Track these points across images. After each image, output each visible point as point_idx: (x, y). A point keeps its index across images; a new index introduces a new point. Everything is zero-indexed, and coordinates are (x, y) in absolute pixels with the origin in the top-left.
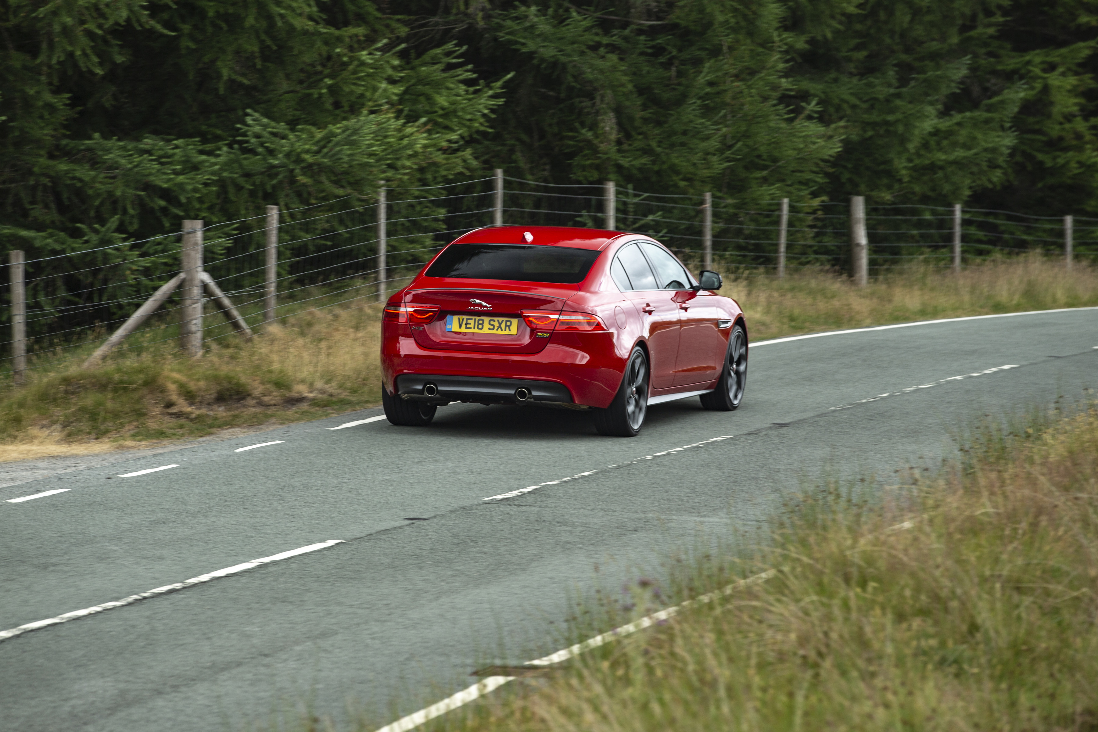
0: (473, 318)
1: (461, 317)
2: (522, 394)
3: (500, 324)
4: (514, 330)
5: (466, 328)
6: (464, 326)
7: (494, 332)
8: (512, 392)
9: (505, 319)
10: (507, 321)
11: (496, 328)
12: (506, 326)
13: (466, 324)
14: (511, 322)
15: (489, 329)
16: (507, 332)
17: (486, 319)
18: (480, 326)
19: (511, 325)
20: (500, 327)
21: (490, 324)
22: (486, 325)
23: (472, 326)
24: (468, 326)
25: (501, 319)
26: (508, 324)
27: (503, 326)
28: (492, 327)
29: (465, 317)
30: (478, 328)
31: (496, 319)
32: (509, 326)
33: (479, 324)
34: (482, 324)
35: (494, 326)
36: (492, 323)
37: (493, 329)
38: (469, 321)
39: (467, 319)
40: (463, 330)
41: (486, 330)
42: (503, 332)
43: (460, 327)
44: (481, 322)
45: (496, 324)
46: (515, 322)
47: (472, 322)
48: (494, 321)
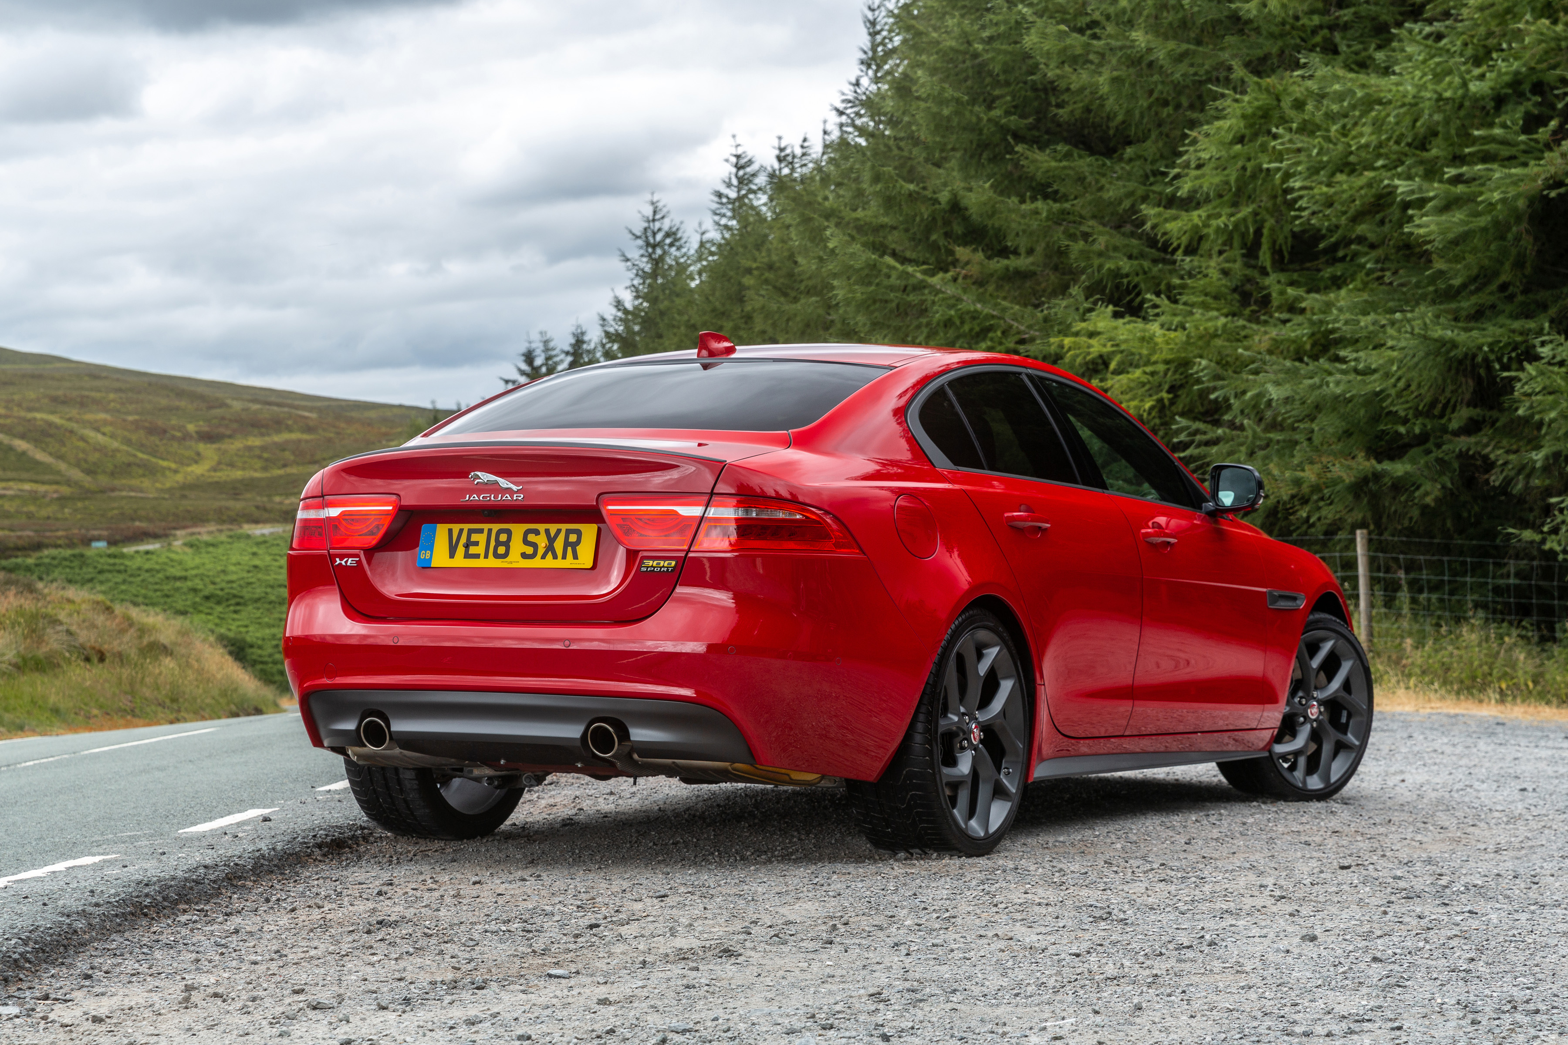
0: (486, 527)
1: (456, 529)
2: (602, 740)
3: (551, 540)
4: (586, 558)
5: (467, 556)
6: (461, 550)
7: (537, 563)
8: (575, 733)
9: (564, 527)
10: (569, 532)
11: (541, 551)
12: (567, 544)
13: (467, 546)
14: (579, 533)
15: (524, 556)
16: (569, 563)
17: (518, 530)
18: (501, 550)
19: (578, 542)
20: (550, 548)
21: (526, 542)
22: (517, 546)
23: (480, 550)
24: (473, 550)
25: (553, 528)
26: (573, 539)
27: (559, 545)
28: (529, 550)
29: (467, 527)
30: (496, 556)
31: (541, 527)
32: (574, 545)
33: (498, 543)
34: (507, 544)
35: (535, 546)
36: (531, 538)
37: (533, 557)
38: (475, 537)
39: (471, 532)
40: (459, 561)
41: (515, 560)
42: (560, 564)
43: (452, 555)
44: (503, 537)
45: (542, 541)
46: (589, 534)
47: (481, 538)
48: (537, 532)
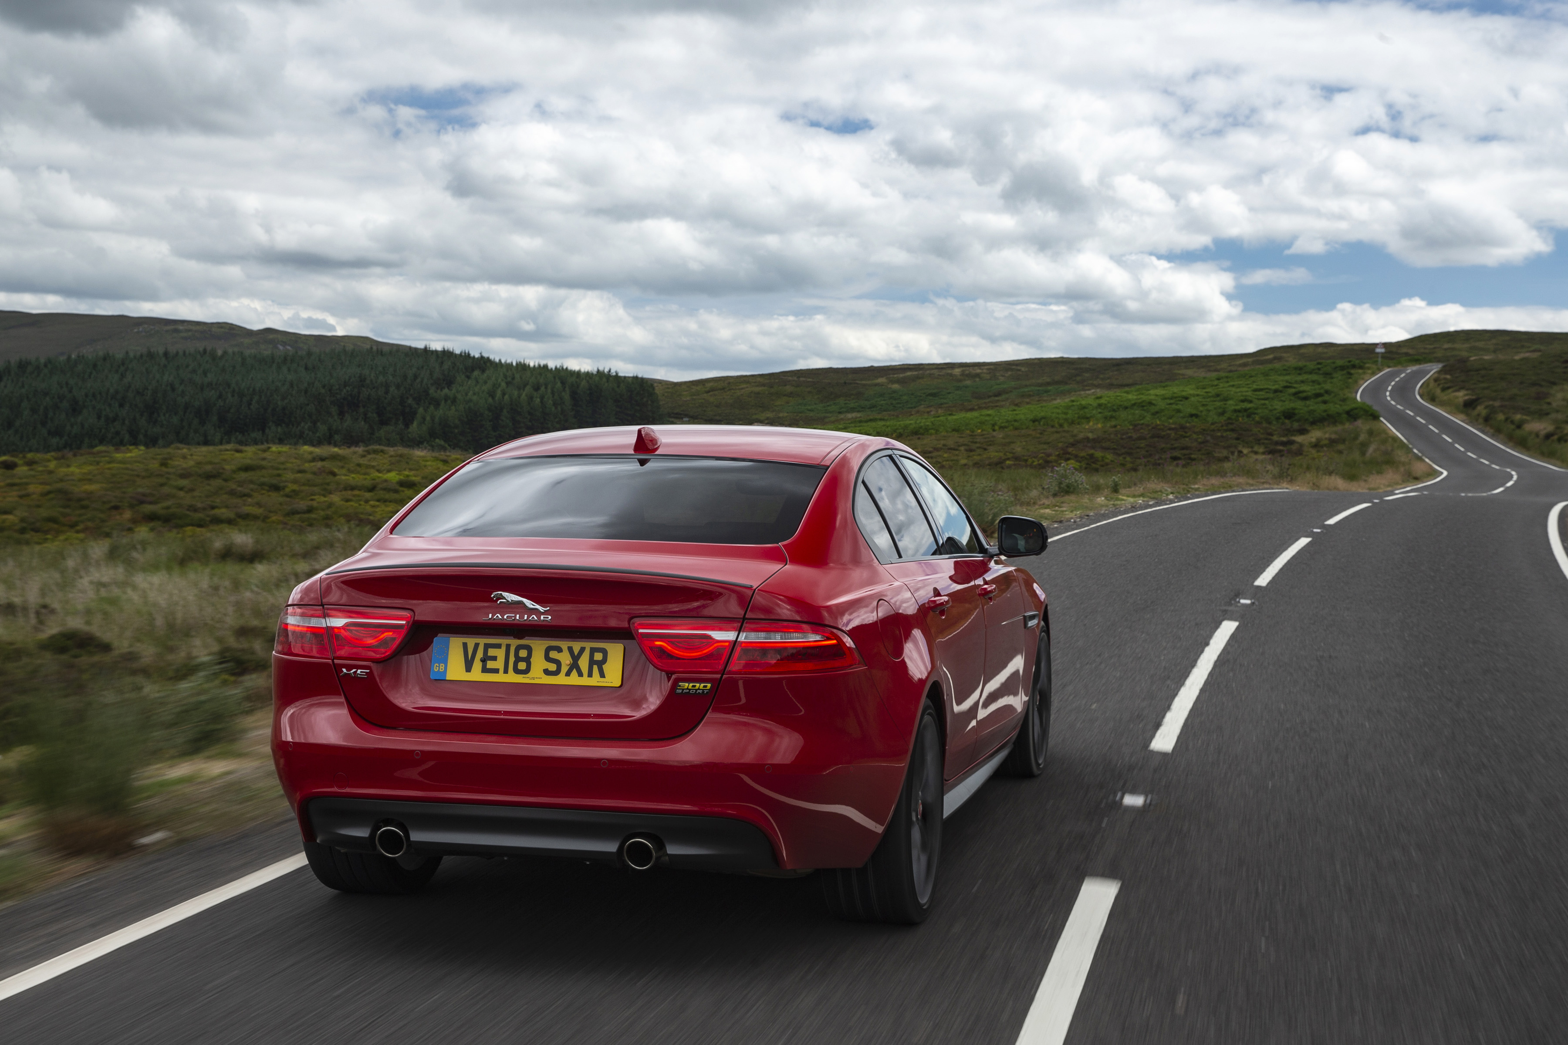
0: (504, 641)
1: (471, 642)
2: (640, 853)
3: (575, 658)
4: (613, 675)
5: (485, 670)
6: (477, 665)
7: (561, 680)
8: (611, 847)
9: (589, 645)
10: (593, 651)
11: (564, 669)
12: (592, 662)
13: (484, 661)
14: (605, 652)
15: (547, 672)
16: (595, 680)
17: (539, 646)
18: (522, 666)
19: (605, 660)
20: (574, 666)
21: (548, 659)
22: (539, 663)
23: (499, 664)
24: (490, 665)
25: (577, 646)
26: (598, 656)
27: (584, 663)
28: (553, 667)
29: (482, 641)
30: (517, 671)
31: (564, 644)
32: (601, 664)
33: (518, 659)
34: (528, 660)
35: (558, 663)
36: (553, 654)
37: (557, 673)
38: (492, 652)
39: (487, 647)
40: (476, 675)
41: (537, 675)
42: (585, 681)
43: (468, 669)
44: (523, 653)
45: (565, 659)
46: (615, 652)
47: (500, 653)
48: (559, 650)
